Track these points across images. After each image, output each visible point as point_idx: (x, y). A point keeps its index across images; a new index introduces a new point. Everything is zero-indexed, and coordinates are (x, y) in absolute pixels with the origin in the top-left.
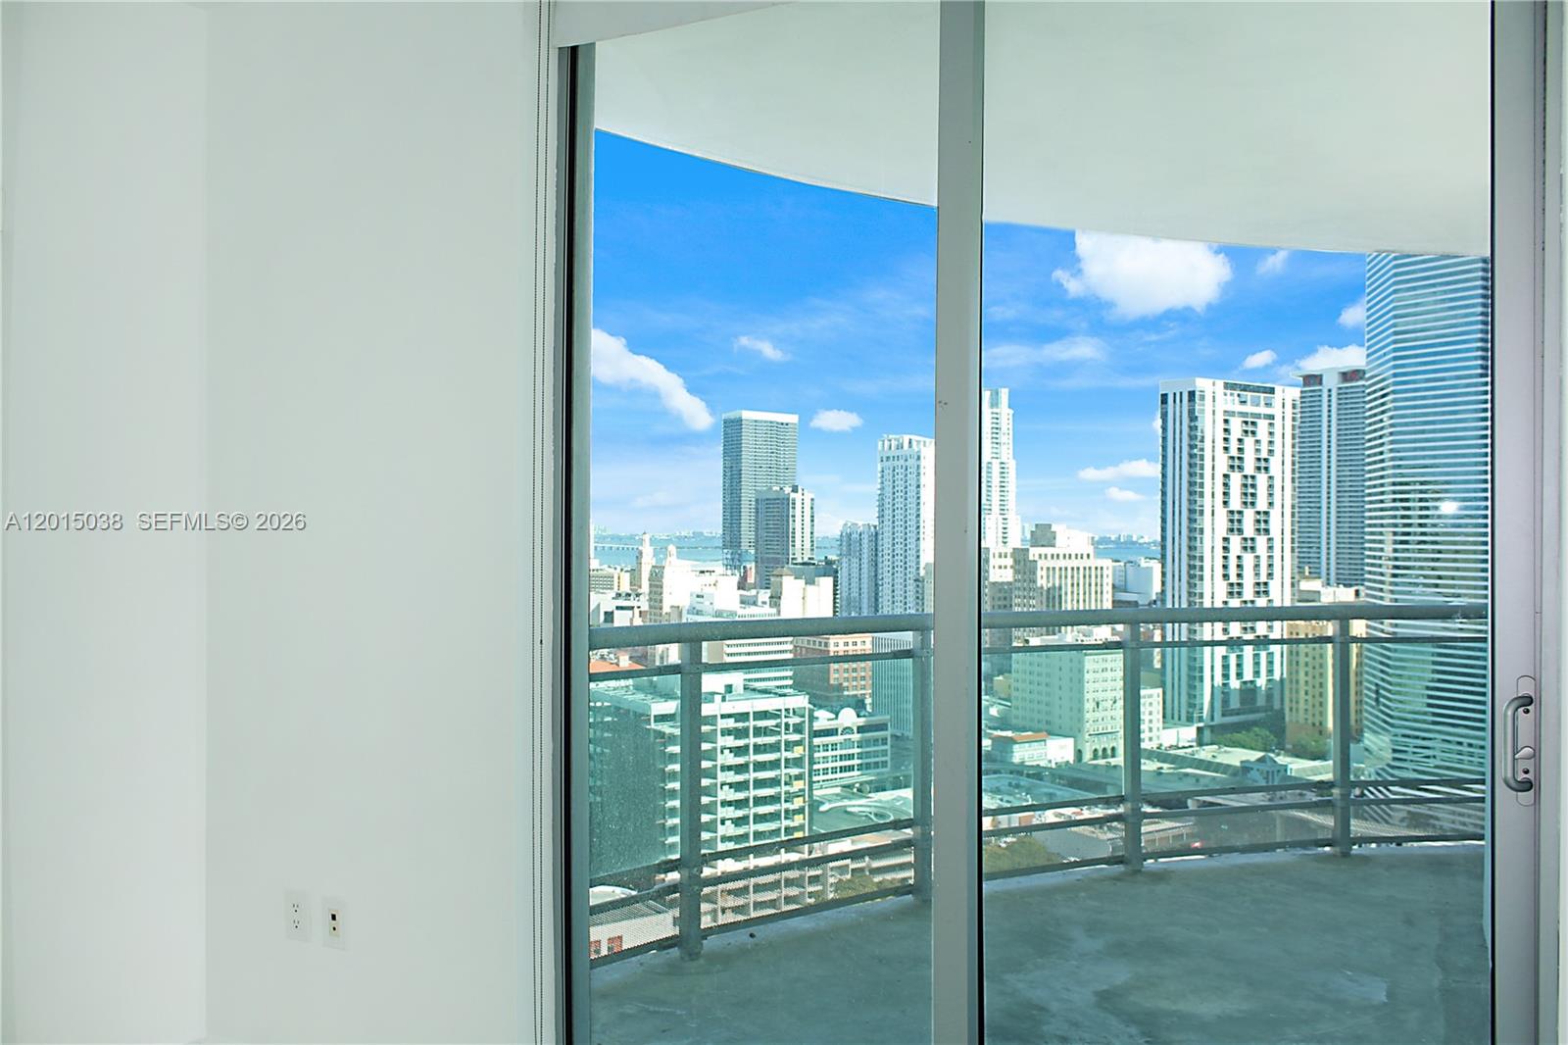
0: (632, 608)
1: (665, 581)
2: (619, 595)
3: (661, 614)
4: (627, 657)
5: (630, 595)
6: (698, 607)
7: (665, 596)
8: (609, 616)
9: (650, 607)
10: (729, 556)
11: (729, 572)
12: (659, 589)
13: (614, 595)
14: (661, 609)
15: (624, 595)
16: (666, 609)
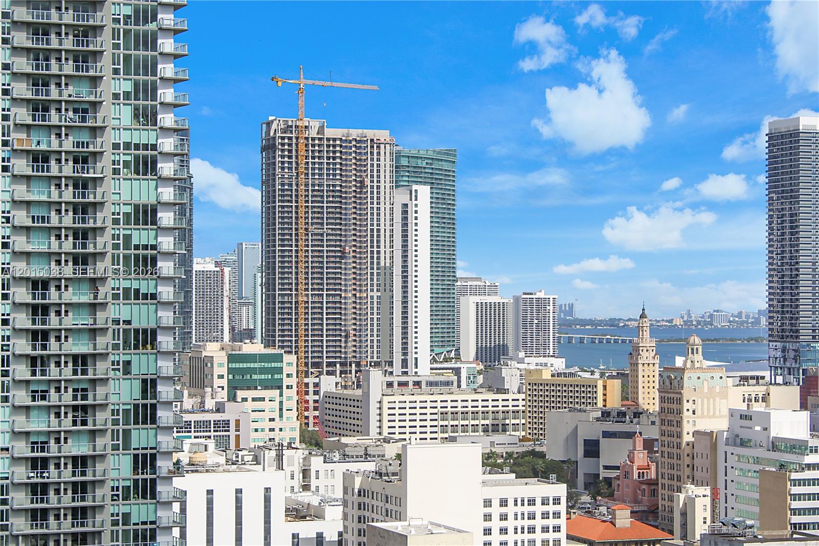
0: (630, 435)
1: (686, 393)
2: (606, 414)
3: (679, 446)
4: (628, 512)
5: (624, 414)
6: (744, 434)
7: (686, 415)
8: (592, 449)
9: (663, 435)
10: (779, 354)
11: (780, 379)
12: (674, 406)
13: (599, 414)
14: (679, 436)
15: (614, 414)
16: (687, 438)
